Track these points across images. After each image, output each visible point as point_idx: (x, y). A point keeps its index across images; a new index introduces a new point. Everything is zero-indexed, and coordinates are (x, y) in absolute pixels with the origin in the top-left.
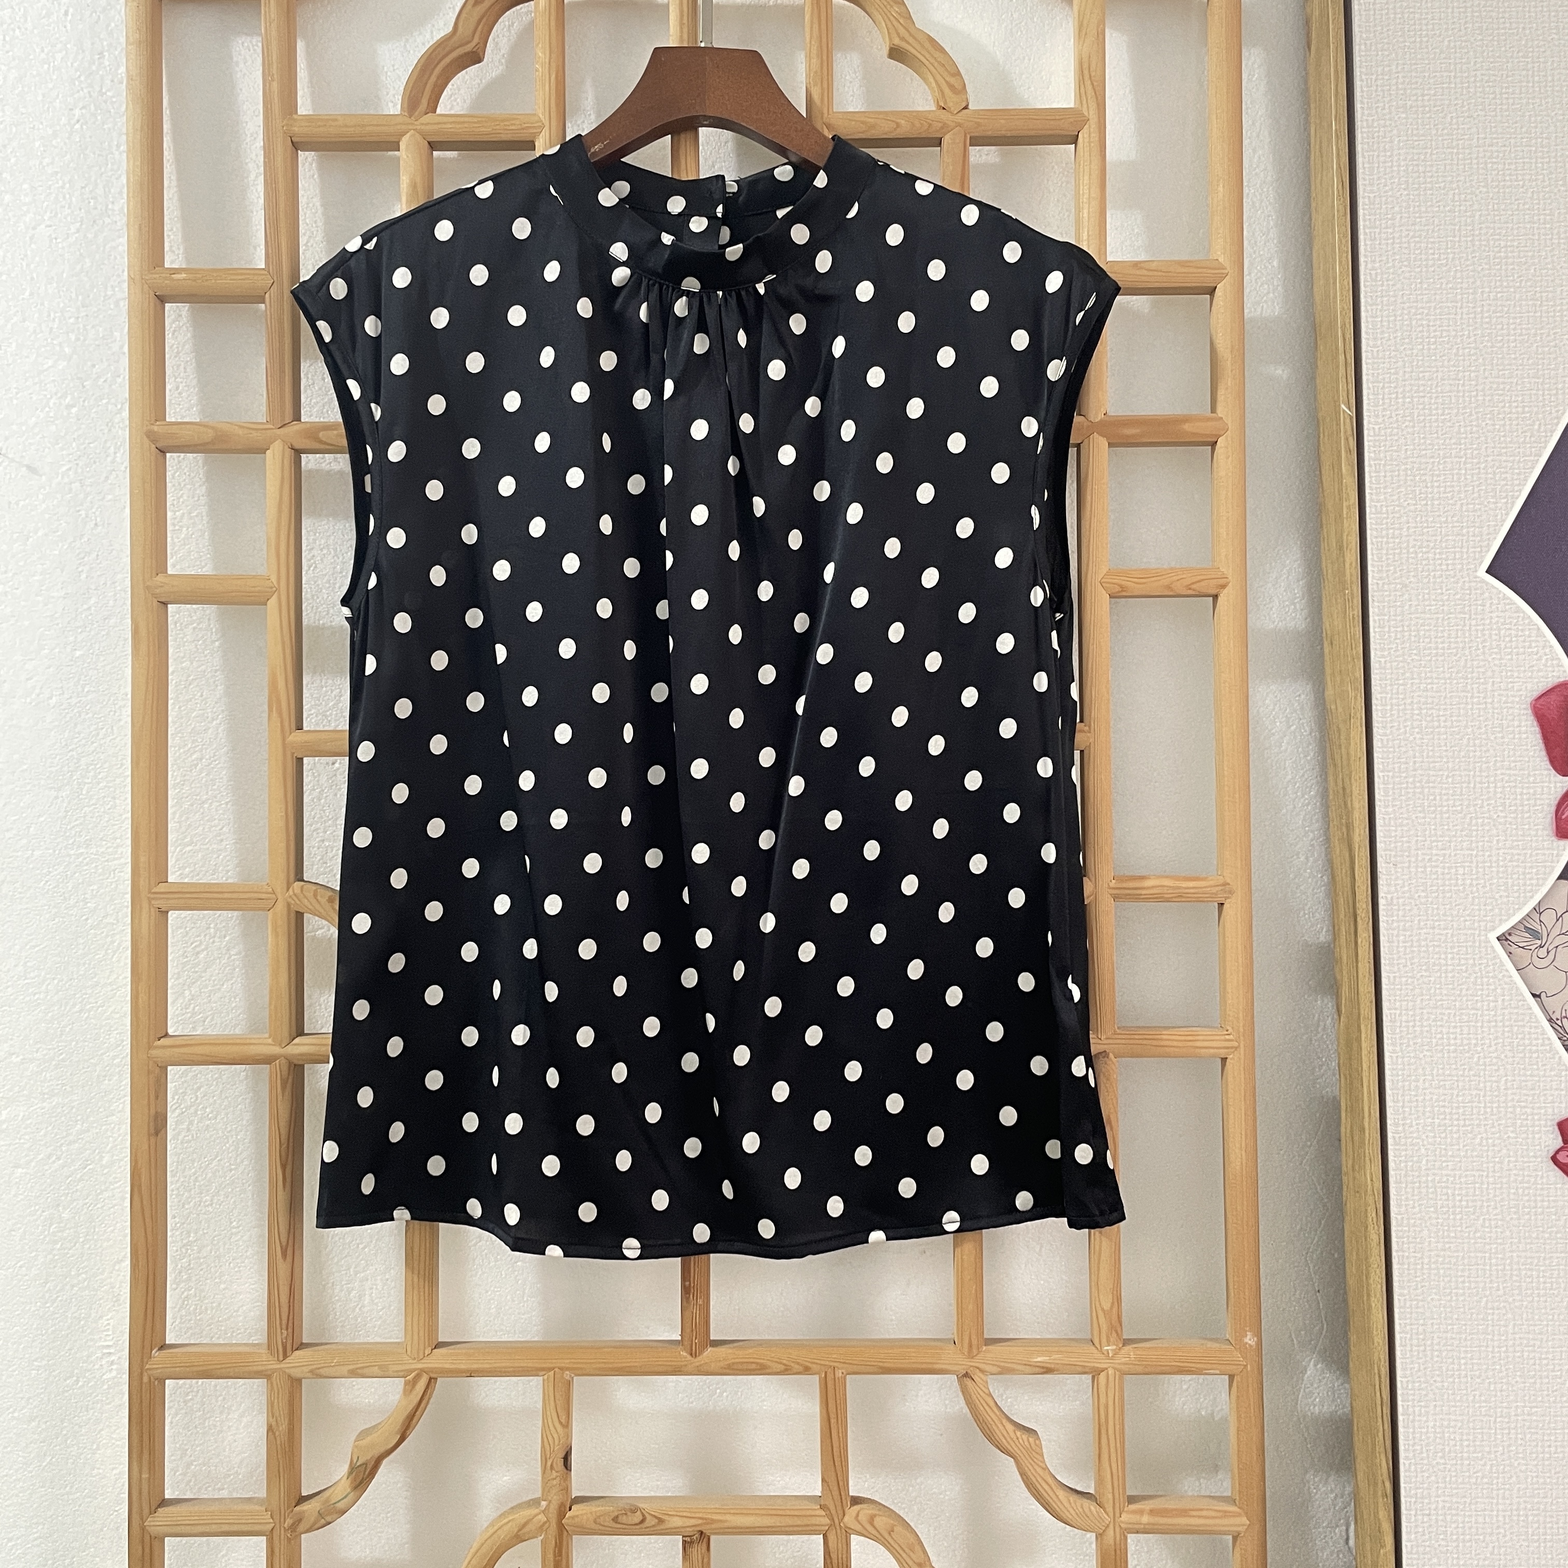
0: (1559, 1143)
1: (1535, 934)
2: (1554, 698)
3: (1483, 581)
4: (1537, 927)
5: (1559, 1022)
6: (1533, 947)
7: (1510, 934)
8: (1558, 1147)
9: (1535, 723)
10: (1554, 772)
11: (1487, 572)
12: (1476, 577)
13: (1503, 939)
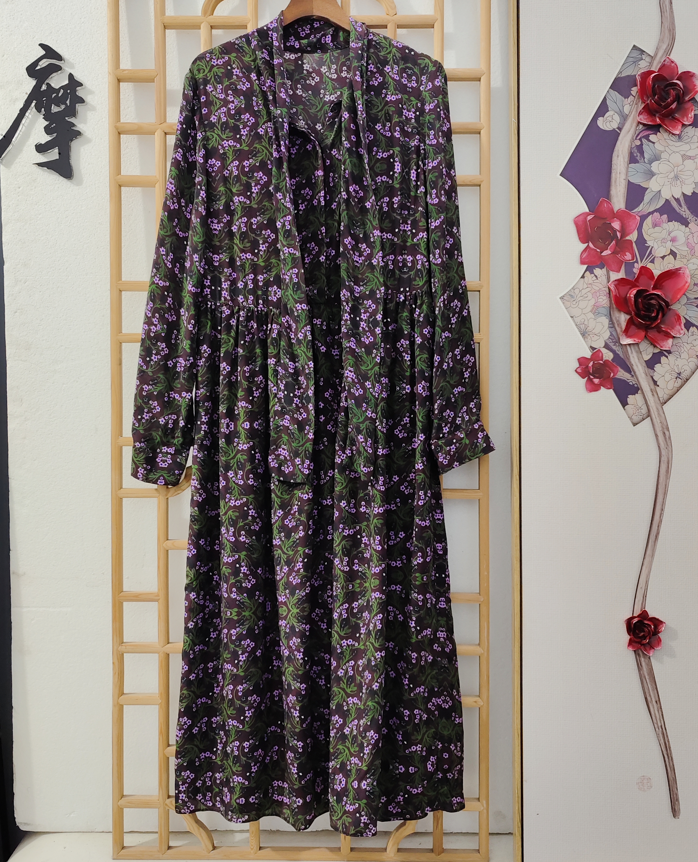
1: (572, 297)
2: (581, 218)
3: (558, 178)
4: (573, 294)
5: (578, 325)
6: (571, 301)
7: (564, 297)
8: (577, 367)
9: (574, 226)
10: (580, 242)
11: (560, 175)
12: (556, 177)
13: (562, 298)
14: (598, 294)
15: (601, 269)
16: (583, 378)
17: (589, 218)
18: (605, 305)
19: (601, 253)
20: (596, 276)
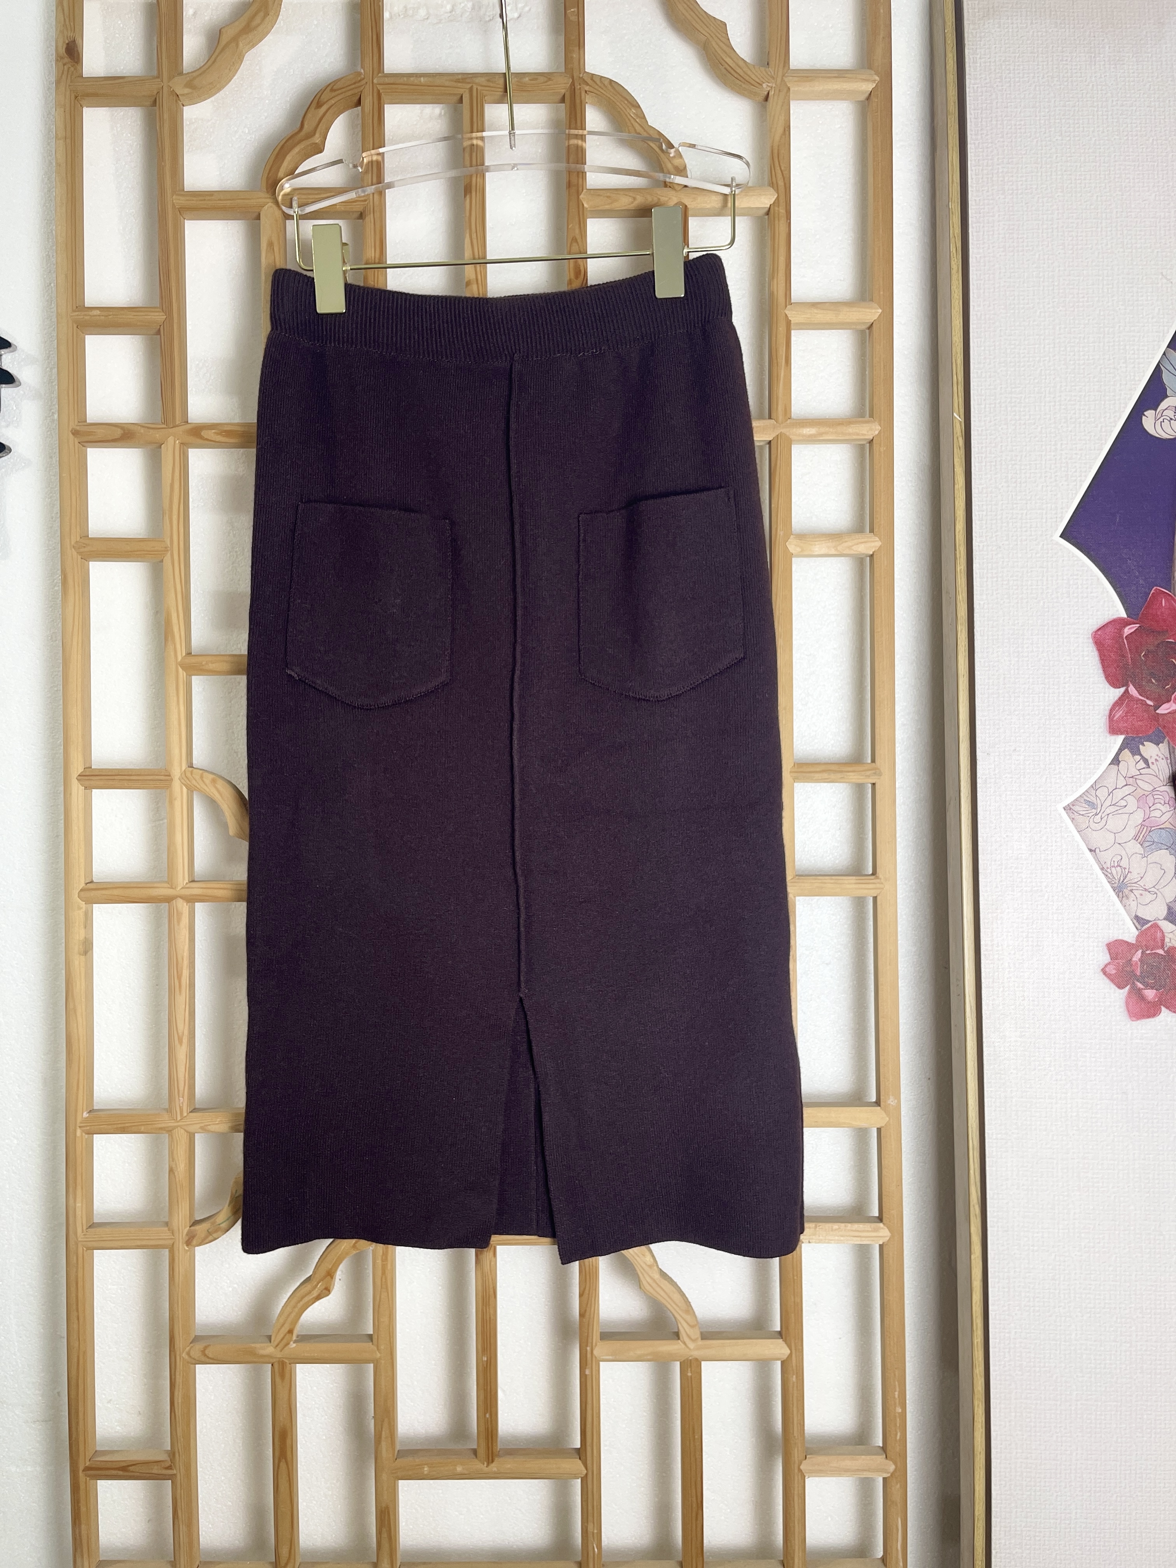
0: (1106, 958)
1: (1092, 805)
2: (1110, 629)
3: (1057, 543)
4: (1093, 799)
5: (1109, 870)
6: (1090, 815)
7: (1073, 805)
8: (1106, 962)
9: (1095, 649)
10: (1107, 685)
11: (1061, 536)
12: (1052, 540)
13: (1068, 808)
14: (1150, 800)
15: (1158, 744)
16: (1120, 987)
17: (1128, 631)
18: (1167, 825)
19: (1157, 707)
20: (1146, 761)
